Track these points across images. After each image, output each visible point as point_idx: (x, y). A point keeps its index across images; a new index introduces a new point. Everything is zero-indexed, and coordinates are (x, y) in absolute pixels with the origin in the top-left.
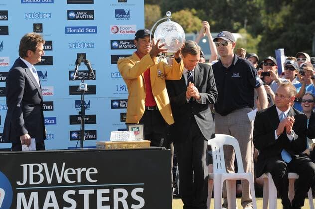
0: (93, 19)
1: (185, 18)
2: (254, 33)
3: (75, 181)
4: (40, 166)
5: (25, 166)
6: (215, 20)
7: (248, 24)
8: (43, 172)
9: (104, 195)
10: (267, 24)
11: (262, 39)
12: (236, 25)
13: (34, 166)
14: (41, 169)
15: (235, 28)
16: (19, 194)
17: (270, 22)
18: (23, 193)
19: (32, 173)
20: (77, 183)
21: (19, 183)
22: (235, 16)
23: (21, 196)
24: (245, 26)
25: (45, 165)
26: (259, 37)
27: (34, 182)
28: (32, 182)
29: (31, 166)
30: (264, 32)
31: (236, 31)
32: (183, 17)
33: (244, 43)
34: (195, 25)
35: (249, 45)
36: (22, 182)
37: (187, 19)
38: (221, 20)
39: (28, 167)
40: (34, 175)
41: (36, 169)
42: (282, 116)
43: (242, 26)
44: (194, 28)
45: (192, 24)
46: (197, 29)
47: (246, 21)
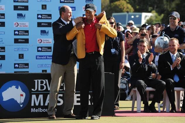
0: (74, 3)
1: (122, 4)
2: (160, 13)
3: (62, 90)
4: (44, 81)
5: (36, 81)
6: (139, 5)
7: (156, 8)
8: (46, 84)
9: (78, 97)
10: (167, 8)
11: (164, 16)
12: (150, 8)
13: (41, 81)
14: (45, 83)
15: (150, 10)
16: (33, 95)
17: (168, 7)
18: (35, 95)
19: (40, 85)
20: (63, 91)
21: (33, 90)
22: (149, 3)
23: (34, 97)
24: (155, 9)
25: (47, 80)
26: (163, 15)
27: (41, 89)
28: (39, 89)
29: (39, 81)
30: (165, 12)
31: (150, 12)
32: (121, 4)
33: (154, 18)
34: (128, 8)
35: (157, 19)
36: (34, 89)
37: (124, 5)
38: (142, 6)
39: (38, 81)
40: (41, 86)
41: (42, 82)
42: (173, 57)
43: (153, 9)
44: (127, 10)
45: (126, 7)
46: (129, 10)
47: (155, 6)
